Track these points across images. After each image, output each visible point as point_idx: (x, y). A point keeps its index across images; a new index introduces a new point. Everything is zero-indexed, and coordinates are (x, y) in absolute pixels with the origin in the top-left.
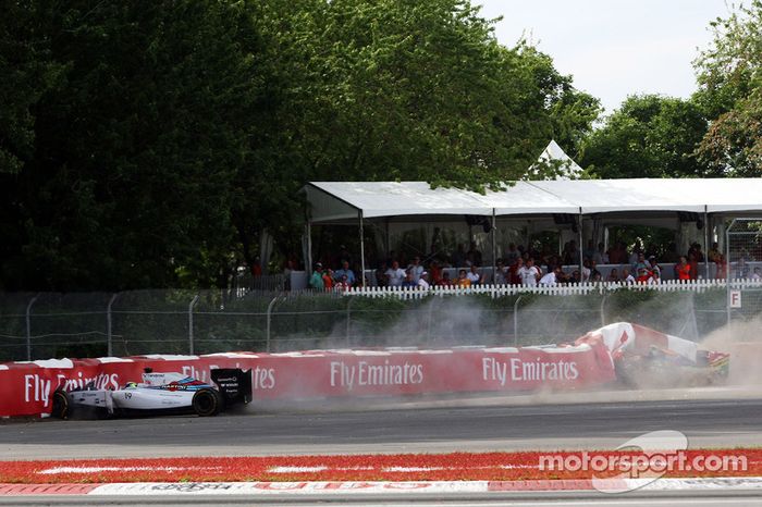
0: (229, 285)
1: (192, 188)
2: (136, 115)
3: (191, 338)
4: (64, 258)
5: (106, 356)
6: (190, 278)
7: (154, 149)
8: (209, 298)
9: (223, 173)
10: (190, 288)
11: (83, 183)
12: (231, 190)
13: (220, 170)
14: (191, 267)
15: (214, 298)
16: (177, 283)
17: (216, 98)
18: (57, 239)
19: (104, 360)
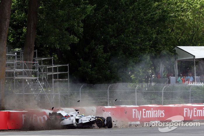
0: (149, 82)
1: (136, 48)
2: (117, 23)
3: (136, 100)
4: (93, 72)
5: (107, 106)
6: (136, 79)
7: (124, 35)
8: (142, 86)
9: (147, 43)
10: (136, 82)
11: (99, 47)
12: (150, 49)
13: (146, 42)
14: (136, 75)
15: (144, 86)
16: (131, 81)
17: (144, 17)
18: (91, 65)
19: (106, 107)
